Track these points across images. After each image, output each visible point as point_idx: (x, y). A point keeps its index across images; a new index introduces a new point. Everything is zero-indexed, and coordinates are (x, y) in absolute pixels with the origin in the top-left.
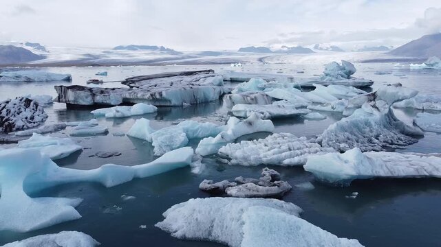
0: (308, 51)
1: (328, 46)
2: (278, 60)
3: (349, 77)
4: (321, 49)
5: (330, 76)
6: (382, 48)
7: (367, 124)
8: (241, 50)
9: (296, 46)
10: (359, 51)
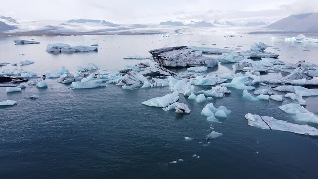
1: (224, 22)
3: (263, 52)
4: (219, 24)
5: (253, 51)
6: (262, 23)
8: (162, 24)
9: (201, 21)
10: (246, 25)
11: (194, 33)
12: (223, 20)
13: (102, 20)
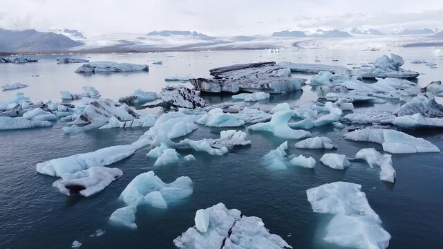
0: (346, 35)
1: (367, 30)
2: (314, 44)
3: (397, 70)
4: (359, 32)
5: (380, 68)
6: (427, 31)
7: (421, 105)
8: (275, 34)
9: (333, 30)
10: (400, 34)
11: (321, 46)
12: (365, 28)
13: (192, 31)
